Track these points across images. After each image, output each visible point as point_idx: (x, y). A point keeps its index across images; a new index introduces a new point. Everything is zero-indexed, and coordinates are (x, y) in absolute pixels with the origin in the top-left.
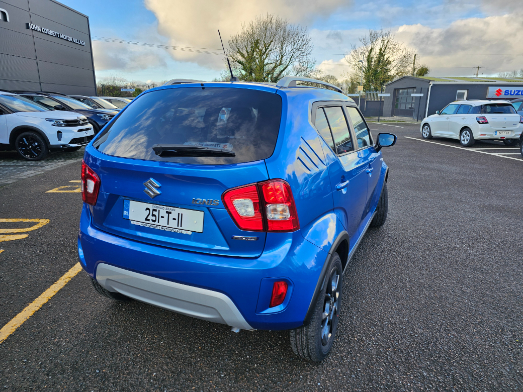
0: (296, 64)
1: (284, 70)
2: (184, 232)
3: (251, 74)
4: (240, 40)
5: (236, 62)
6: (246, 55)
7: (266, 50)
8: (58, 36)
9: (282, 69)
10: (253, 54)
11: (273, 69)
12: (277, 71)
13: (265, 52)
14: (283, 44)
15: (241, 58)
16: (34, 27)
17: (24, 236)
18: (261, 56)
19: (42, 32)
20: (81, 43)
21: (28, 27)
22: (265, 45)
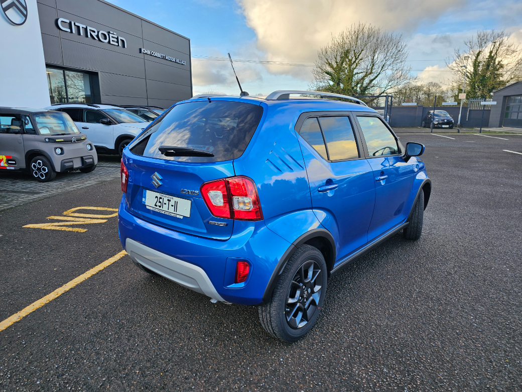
0: (389, 72)
1: (374, 79)
2: (178, 216)
3: (338, 84)
4: (329, 50)
5: (325, 73)
6: (335, 66)
7: (356, 59)
8: (164, 58)
9: (373, 78)
10: (342, 63)
11: (363, 79)
12: (367, 81)
13: (355, 62)
14: (374, 52)
15: (329, 69)
16: (146, 52)
17: (105, 221)
18: (350, 66)
19: (151, 55)
20: (182, 63)
21: (140, 52)
22: (355, 54)
